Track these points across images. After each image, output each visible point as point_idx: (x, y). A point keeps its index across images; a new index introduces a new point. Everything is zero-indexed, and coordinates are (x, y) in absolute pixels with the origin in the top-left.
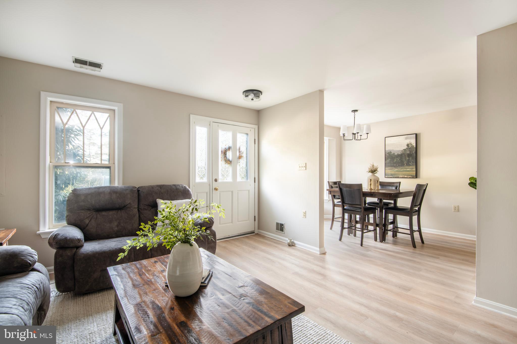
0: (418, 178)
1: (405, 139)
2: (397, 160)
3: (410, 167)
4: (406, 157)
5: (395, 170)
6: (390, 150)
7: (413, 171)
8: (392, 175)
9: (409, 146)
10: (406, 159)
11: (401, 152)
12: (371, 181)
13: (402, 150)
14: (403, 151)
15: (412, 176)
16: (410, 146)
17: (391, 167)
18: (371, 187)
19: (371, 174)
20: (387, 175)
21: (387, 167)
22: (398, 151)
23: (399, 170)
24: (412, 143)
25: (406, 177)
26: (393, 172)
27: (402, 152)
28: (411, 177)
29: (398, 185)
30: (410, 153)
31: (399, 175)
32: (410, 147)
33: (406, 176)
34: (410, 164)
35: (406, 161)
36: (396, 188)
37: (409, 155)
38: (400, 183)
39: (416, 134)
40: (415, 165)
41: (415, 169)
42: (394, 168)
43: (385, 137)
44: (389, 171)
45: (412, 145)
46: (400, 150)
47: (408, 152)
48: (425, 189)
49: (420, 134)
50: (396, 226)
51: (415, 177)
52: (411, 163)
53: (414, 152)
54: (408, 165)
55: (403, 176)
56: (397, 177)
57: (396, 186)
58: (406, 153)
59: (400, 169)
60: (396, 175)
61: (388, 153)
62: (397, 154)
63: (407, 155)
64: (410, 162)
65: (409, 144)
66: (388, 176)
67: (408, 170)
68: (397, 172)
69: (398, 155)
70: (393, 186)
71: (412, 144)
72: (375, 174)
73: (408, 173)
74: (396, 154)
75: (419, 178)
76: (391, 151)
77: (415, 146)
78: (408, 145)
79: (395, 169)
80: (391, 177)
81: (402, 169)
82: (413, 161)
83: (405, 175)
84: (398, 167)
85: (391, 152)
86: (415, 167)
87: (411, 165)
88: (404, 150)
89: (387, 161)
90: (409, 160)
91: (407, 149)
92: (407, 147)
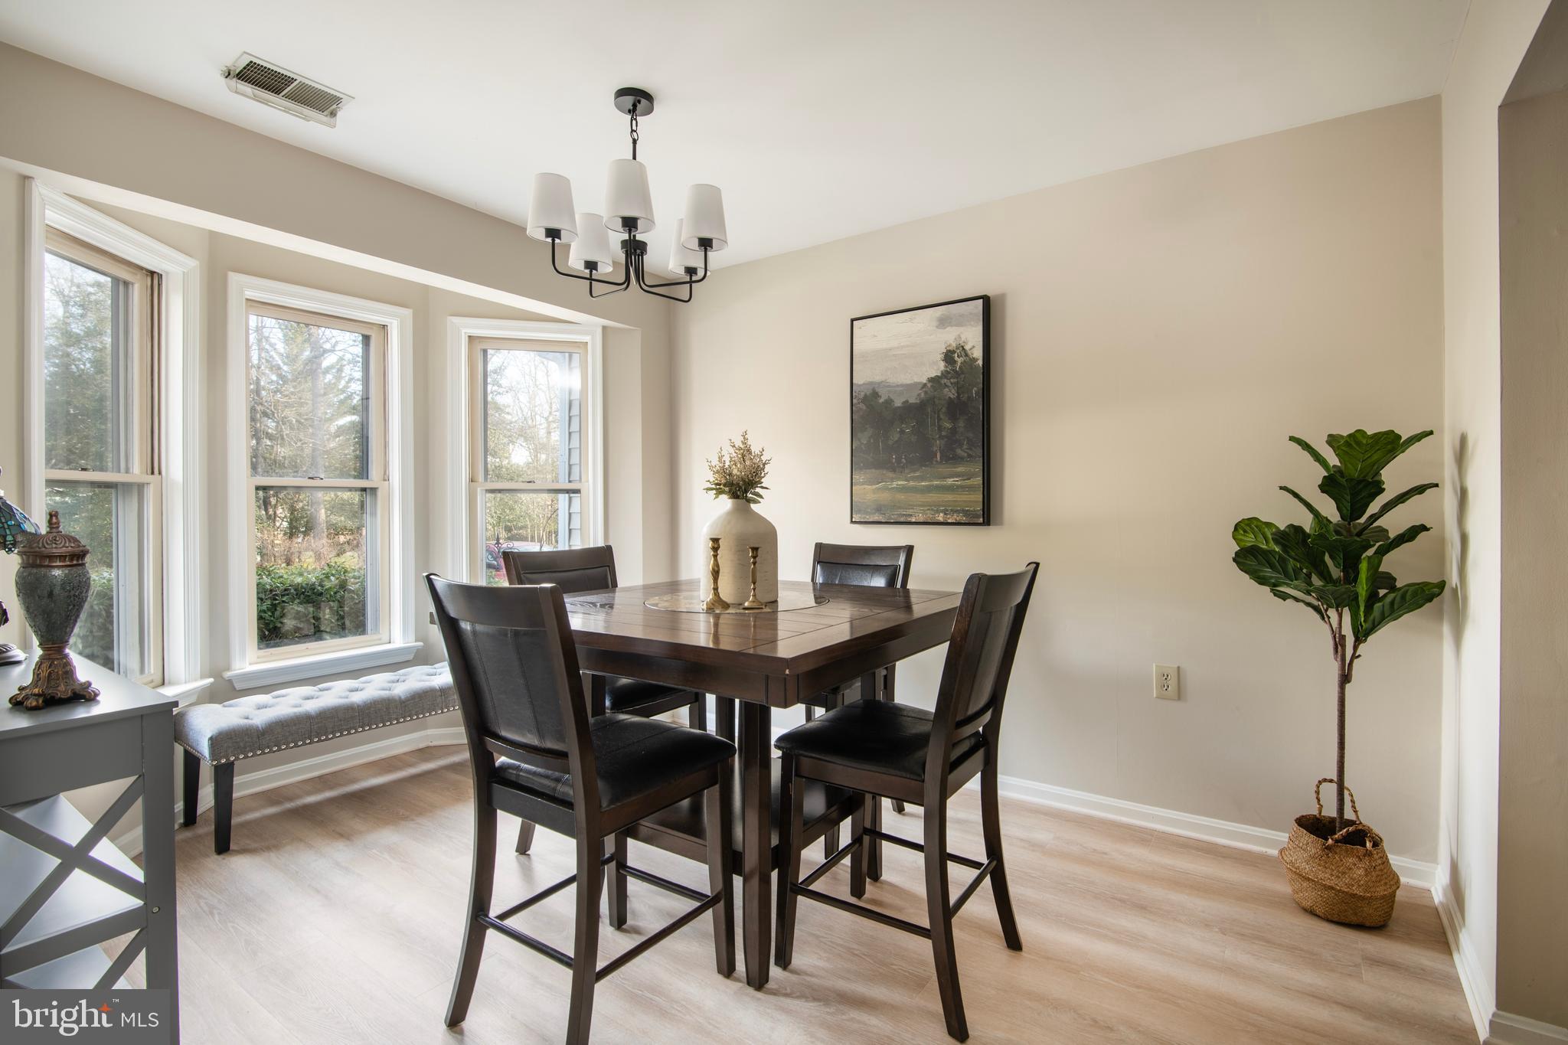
0: (996, 524)
2: (902, 432)
3: (960, 469)
4: (942, 416)
5: (894, 485)
6: (871, 383)
7: (971, 489)
8: (879, 509)
9: (955, 362)
10: (940, 428)
11: (919, 395)
12: (715, 549)
13: (925, 385)
14: (929, 385)
15: (966, 513)
16: (959, 361)
17: (878, 471)
18: (716, 589)
19: (726, 503)
20: (859, 511)
21: (861, 469)
22: (907, 385)
23: (912, 483)
24: (967, 348)
25: (941, 518)
26: (885, 497)
27: (926, 393)
28: (964, 519)
29: (901, 562)
30: (958, 397)
31: (910, 512)
32: (959, 364)
33: (942, 515)
34: (959, 451)
35: (941, 437)
36: (891, 582)
37: (955, 409)
38: (910, 550)
39: (986, 300)
40: (981, 459)
41: (978, 480)
42: (891, 475)
43: (852, 321)
44: (869, 493)
45: (966, 355)
46: (916, 384)
47: (950, 393)
48: (1019, 599)
49: (1002, 297)
50: (868, 825)
51: (981, 520)
52: (965, 447)
53: (976, 390)
54: (950, 458)
55: (929, 516)
56: (902, 520)
57: (889, 571)
58: (940, 399)
59: (913, 479)
60: (900, 508)
61: (865, 399)
62: (904, 403)
63: (944, 410)
64: (961, 445)
65: (954, 352)
66: (867, 513)
67: (950, 481)
68: (901, 497)
69: (907, 407)
70: (876, 569)
71: (969, 352)
72: (758, 502)
73: (949, 497)
74: (898, 403)
75: (1000, 523)
76: (877, 390)
77: (980, 362)
78: (949, 357)
79: (892, 480)
80: (876, 518)
81: (922, 478)
82: (971, 435)
83: (938, 512)
84: (907, 471)
85: (877, 393)
86: (977, 468)
87: (962, 458)
88: (931, 380)
89: (859, 440)
90: (954, 431)
91: (945, 374)
92: (946, 367)
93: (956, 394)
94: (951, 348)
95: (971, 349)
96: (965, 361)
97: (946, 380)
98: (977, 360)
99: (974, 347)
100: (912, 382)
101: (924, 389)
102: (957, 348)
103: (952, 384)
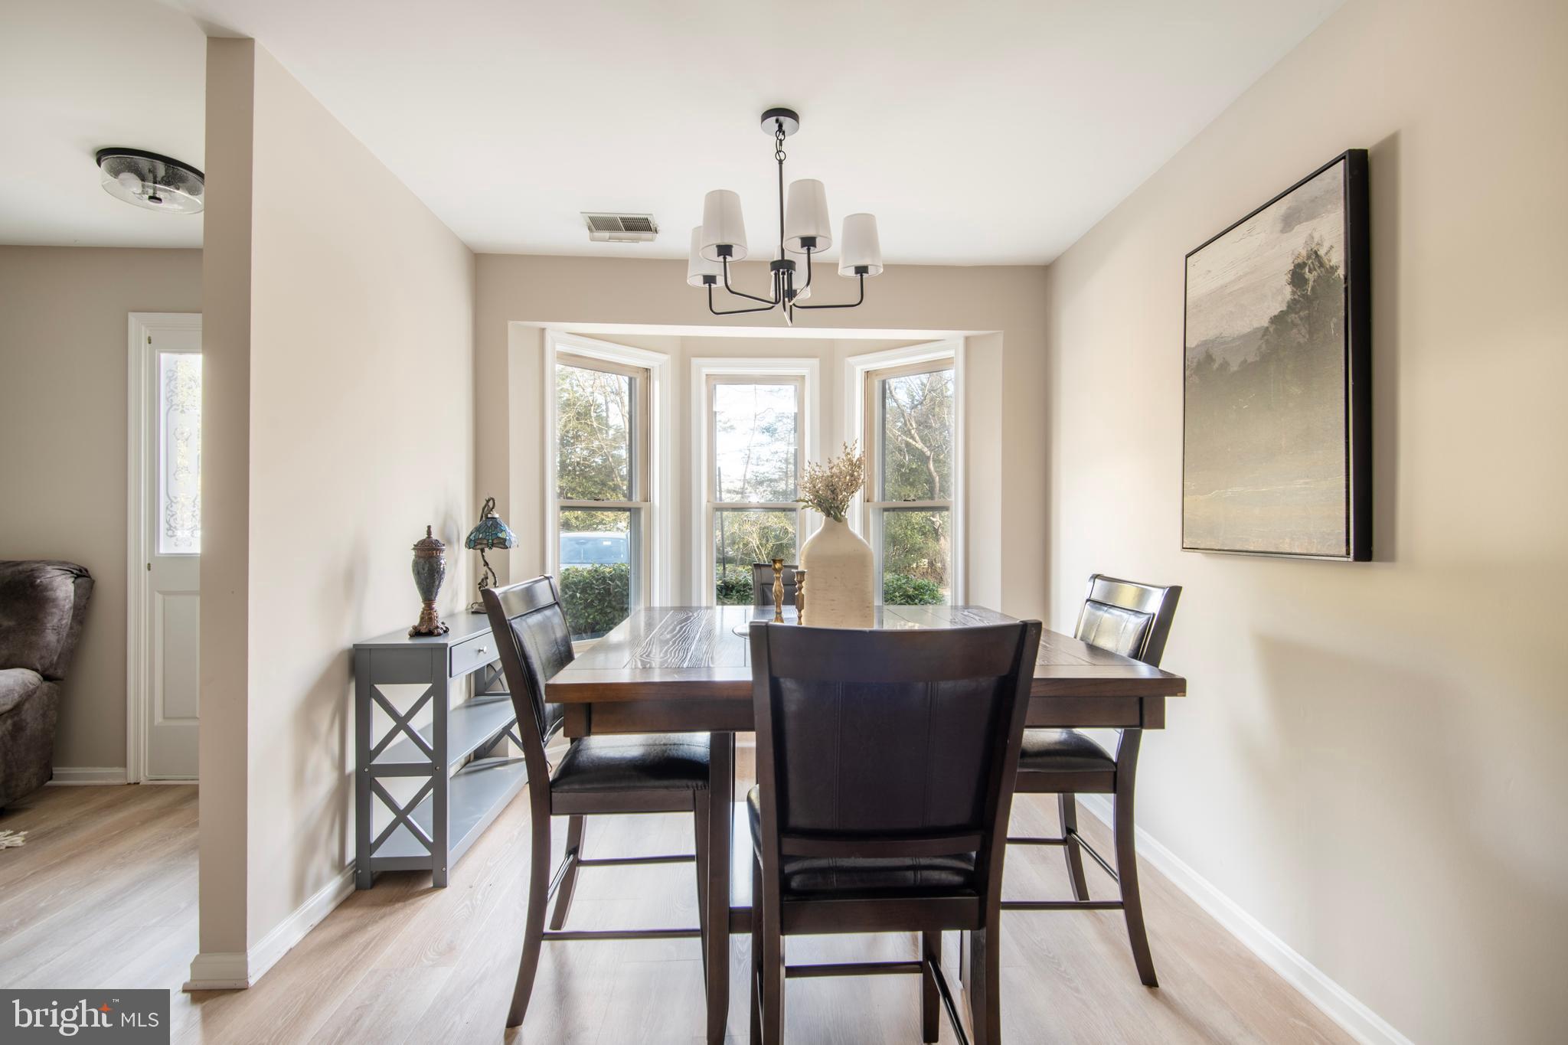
0: (1380, 560)
1: (1283, 231)
4: (1289, 377)
5: (1230, 493)
6: (1205, 342)
8: (1215, 531)
9: (1306, 281)
11: (1259, 348)
13: (1267, 330)
14: (1271, 330)
16: (1309, 278)
17: (1211, 473)
19: (821, 519)
20: (1191, 533)
21: (1193, 470)
22: (1244, 336)
23: (1247, 490)
24: (1322, 252)
25: (1285, 545)
26: (1219, 512)
27: (1267, 342)
30: (1312, 339)
31: (1246, 534)
32: (1311, 283)
33: (1287, 540)
39: (1359, 160)
41: (1339, 481)
43: (1187, 256)
44: (1203, 506)
45: (1321, 265)
46: (1255, 331)
47: (1301, 335)
53: (1336, 321)
55: (1271, 543)
58: (1289, 348)
59: (1252, 483)
61: (1199, 368)
62: (1243, 365)
63: (1290, 366)
65: (1304, 265)
68: (1238, 511)
71: (1325, 259)
74: (1235, 366)
75: (1390, 557)
76: (1213, 352)
77: (1342, 271)
78: (1297, 277)
79: (1226, 485)
80: (1212, 545)
81: (1265, 481)
83: (1284, 535)
84: (1245, 470)
85: (1213, 357)
86: (1339, 460)
88: (1274, 320)
91: (1292, 306)
92: (1293, 293)
93: (1307, 336)
94: (1299, 261)
95: (1327, 254)
96: (1319, 276)
97: (1293, 315)
98: (1337, 268)
99: (1332, 247)
100: (1252, 329)
101: (1266, 337)
102: (1309, 257)
103: (1301, 319)
